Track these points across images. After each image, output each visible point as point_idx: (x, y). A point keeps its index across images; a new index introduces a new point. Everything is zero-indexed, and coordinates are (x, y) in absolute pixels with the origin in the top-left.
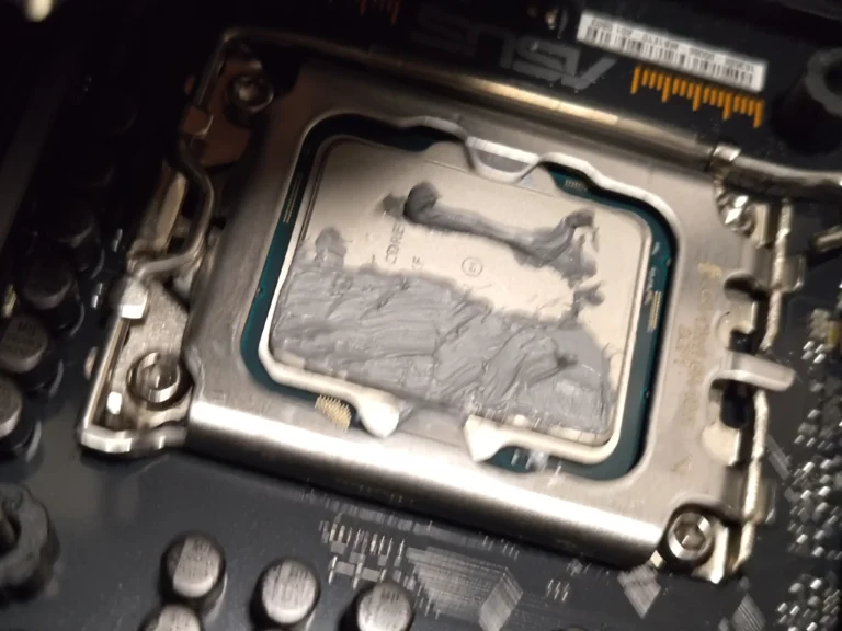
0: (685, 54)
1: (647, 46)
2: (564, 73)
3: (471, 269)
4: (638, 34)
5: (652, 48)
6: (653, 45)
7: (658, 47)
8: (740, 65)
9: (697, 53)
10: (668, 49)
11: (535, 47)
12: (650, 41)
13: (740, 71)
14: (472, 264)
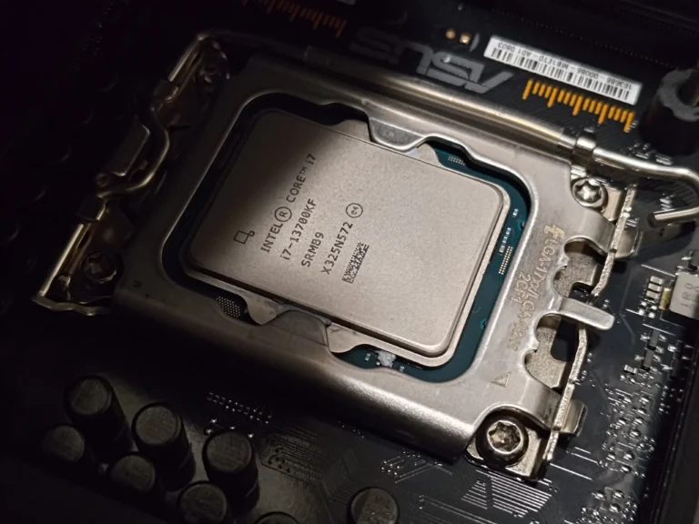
0: (574, 73)
1: (541, 64)
2: (469, 80)
3: (353, 212)
4: (535, 55)
5: (546, 66)
6: (547, 64)
7: (550, 66)
8: (620, 83)
9: (584, 72)
10: (560, 68)
11: (448, 60)
12: (545, 61)
13: (619, 88)
14: (355, 208)
